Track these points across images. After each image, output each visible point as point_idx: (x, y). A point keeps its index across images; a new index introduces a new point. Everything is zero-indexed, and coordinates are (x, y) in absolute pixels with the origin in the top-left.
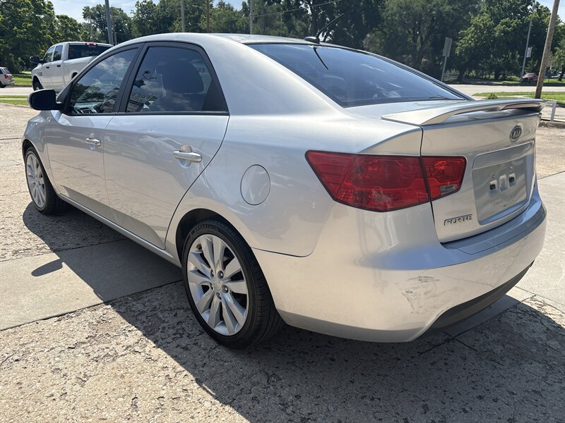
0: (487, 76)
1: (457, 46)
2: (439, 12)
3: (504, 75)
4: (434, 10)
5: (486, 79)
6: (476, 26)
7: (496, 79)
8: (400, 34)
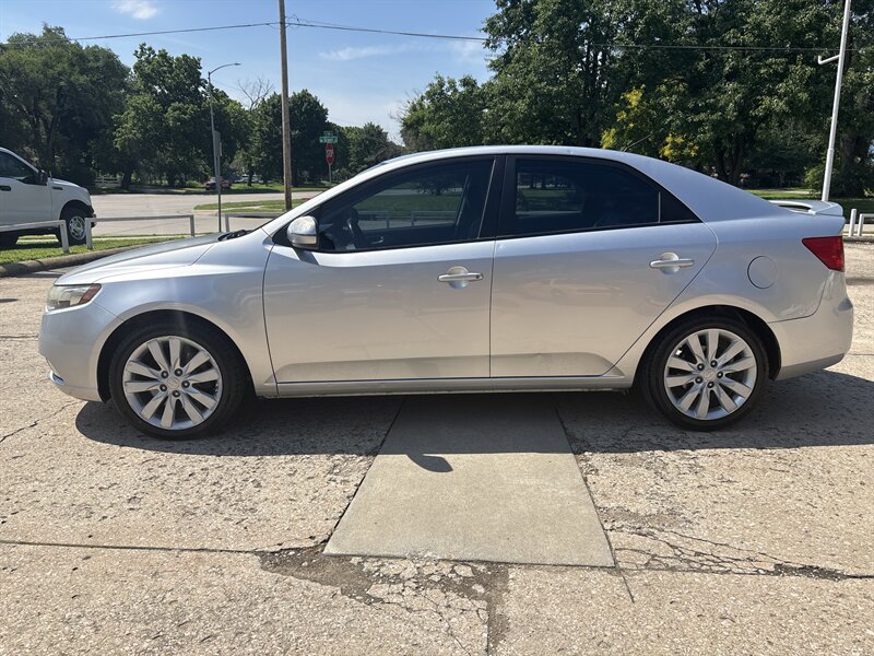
0: (158, 182)
1: (115, 137)
2: (71, 84)
3: (181, 180)
4: (61, 80)
5: (156, 186)
6: (135, 108)
7: (171, 185)
8: (12, 113)
